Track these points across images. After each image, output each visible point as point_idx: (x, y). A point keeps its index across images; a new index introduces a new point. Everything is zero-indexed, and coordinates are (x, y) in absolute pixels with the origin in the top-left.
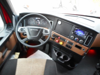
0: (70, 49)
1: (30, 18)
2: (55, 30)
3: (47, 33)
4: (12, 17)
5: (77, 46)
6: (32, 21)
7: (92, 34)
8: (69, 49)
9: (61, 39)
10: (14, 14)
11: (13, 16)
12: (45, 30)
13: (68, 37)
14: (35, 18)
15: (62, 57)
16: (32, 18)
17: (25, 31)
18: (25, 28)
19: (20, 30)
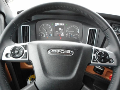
1: (43, 25)
3: (108, 63)
14: (54, 25)
16: (47, 25)
17: (27, 58)
18: (26, 45)
19: (9, 55)
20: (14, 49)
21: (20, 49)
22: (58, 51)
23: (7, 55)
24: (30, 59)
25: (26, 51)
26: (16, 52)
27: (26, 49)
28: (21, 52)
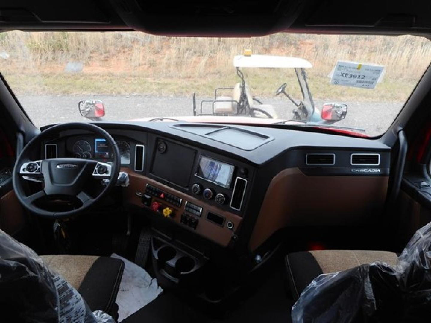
0: (195, 228)
2: (153, 173)
4: (16, 138)
5: (211, 217)
6: (84, 150)
7: (243, 172)
8: (192, 229)
9: (168, 200)
10: (23, 129)
11: (20, 137)
12: (99, 165)
13: (187, 189)
14: (94, 141)
15: (172, 263)
16: (84, 142)
17: (39, 172)
18: (40, 162)
19: (25, 170)
20: (29, 165)
21: (35, 165)
22: (68, 165)
23: (23, 170)
24: (42, 173)
25: (39, 167)
26: (31, 167)
27: (39, 165)
28: (35, 167)
